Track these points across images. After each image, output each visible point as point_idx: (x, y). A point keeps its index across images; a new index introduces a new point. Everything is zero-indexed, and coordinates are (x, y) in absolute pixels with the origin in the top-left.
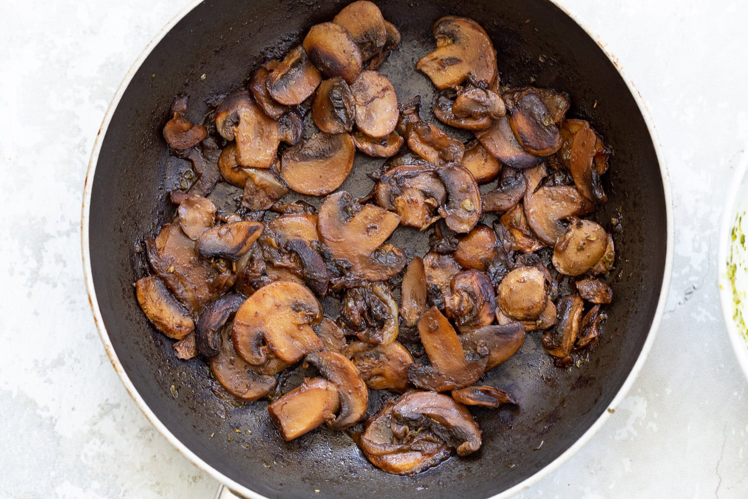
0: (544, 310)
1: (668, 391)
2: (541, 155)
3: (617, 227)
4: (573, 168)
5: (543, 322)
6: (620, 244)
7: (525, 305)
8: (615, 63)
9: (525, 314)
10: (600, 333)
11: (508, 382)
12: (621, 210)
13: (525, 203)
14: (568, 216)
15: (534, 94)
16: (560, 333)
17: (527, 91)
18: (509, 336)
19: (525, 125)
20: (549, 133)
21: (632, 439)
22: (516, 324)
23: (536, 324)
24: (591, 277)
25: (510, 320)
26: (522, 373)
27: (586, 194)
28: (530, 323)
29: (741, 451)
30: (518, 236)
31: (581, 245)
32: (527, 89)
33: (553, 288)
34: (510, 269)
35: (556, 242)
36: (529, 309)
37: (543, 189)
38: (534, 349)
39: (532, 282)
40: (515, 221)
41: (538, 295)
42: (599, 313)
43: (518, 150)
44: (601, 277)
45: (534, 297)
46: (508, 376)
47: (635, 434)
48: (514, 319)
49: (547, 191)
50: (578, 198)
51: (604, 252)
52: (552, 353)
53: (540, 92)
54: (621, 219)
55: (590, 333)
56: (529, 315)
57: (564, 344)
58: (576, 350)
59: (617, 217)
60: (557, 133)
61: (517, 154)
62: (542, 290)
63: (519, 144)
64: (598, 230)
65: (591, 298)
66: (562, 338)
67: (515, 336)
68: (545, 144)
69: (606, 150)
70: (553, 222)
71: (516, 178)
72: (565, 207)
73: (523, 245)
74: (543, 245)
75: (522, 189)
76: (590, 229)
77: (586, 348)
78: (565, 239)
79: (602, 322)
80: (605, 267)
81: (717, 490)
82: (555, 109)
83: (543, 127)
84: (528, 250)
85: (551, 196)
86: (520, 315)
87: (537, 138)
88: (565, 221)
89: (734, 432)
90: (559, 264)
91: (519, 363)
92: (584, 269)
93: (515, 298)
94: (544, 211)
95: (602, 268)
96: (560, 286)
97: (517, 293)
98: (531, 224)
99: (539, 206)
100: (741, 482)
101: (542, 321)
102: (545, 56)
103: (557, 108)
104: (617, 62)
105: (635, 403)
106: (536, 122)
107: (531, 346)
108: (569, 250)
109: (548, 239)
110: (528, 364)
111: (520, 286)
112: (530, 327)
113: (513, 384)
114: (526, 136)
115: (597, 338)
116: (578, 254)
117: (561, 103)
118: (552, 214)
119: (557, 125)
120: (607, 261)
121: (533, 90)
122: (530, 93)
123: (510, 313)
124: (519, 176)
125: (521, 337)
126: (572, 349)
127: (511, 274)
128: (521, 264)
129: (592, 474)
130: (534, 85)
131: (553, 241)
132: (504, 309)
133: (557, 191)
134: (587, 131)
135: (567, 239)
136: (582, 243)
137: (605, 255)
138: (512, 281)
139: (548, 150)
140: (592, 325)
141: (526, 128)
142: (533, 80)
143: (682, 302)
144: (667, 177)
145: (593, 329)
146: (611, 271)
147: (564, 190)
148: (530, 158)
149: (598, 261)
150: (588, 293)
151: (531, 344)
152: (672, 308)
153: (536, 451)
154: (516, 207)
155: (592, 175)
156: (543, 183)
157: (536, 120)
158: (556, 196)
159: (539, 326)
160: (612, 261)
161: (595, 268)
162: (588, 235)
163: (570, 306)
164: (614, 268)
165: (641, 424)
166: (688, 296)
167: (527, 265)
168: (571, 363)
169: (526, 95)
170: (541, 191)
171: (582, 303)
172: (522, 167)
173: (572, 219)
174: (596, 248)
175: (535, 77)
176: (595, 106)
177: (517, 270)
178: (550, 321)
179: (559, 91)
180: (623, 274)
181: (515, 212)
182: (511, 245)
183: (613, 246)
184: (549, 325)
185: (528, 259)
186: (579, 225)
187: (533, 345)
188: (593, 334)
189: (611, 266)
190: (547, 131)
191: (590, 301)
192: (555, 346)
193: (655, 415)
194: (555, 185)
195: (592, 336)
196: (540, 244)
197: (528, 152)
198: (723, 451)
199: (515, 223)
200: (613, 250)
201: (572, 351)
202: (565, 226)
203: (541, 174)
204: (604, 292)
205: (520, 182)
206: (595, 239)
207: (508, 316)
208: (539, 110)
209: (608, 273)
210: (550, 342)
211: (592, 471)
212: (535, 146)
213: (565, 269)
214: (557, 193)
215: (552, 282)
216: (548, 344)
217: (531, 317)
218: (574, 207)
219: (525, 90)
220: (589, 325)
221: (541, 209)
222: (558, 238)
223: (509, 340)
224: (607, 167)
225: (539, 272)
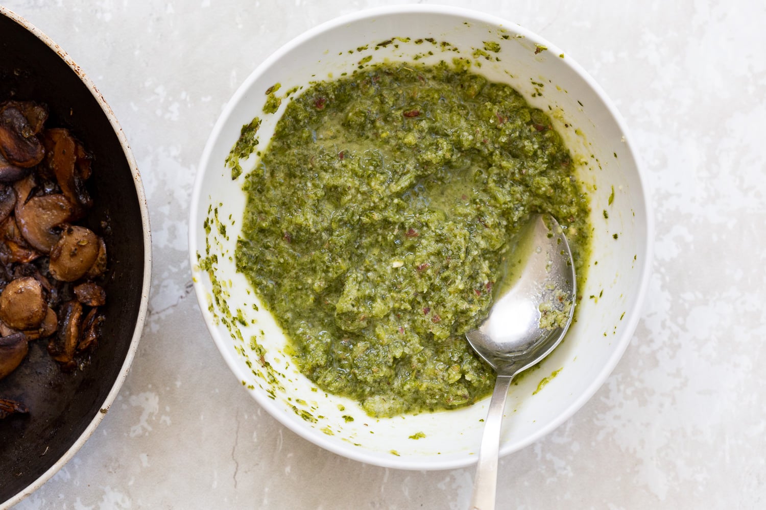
0: (45, 318)
1: (178, 384)
2: (25, 166)
3: (107, 230)
4: (58, 176)
5: (45, 331)
6: (111, 245)
7: (25, 314)
8: (76, 71)
9: (26, 324)
10: (98, 336)
11: (18, 392)
12: (108, 213)
13: (17, 215)
14: (59, 223)
15: (13, 107)
16: (62, 338)
17: (7, 105)
18: (12, 347)
19: (8, 139)
20: (30, 144)
21: (147, 434)
22: (18, 335)
23: (39, 333)
24: (89, 281)
25: (13, 331)
26: (32, 382)
27: (72, 200)
28: (33, 332)
29: (255, 434)
30: (14, 248)
31: (73, 251)
32: (7, 103)
33: (53, 296)
34: (9, 281)
35: (50, 249)
36: (28, 319)
37: (33, 199)
38: (41, 357)
39: (29, 291)
40: (9, 233)
41: (36, 305)
42: (96, 315)
43: (4, 164)
44: (97, 280)
45: (33, 307)
46: (18, 386)
47: (150, 429)
48: (17, 329)
49: (37, 201)
50: (66, 205)
51: (97, 255)
52: (57, 359)
53: (21, 105)
54: (109, 222)
55: (89, 336)
56: (29, 325)
57: (67, 349)
58: (78, 354)
59: (106, 220)
60: (38, 144)
61: (3, 168)
62: (40, 299)
63: (5, 158)
64: (88, 234)
65: (88, 302)
66: (64, 344)
67: (18, 347)
68: (28, 156)
69: (88, 156)
70: (45, 231)
71: (5, 192)
72: (56, 215)
73: (19, 256)
74: (38, 254)
75: (12, 202)
76: (81, 235)
77: (88, 350)
78: (58, 246)
79: (100, 324)
80: (100, 270)
81: (235, 475)
82: (35, 119)
83: (24, 139)
84: (25, 261)
85: (41, 205)
86: (21, 325)
87: (20, 151)
88: (57, 229)
89: (246, 417)
90: (55, 271)
91: (27, 372)
92: (80, 273)
93: (15, 309)
94: (36, 221)
95: (97, 271)
96: (59, 292)
97: (15, 304)
98: (24, 235)
99: (31, 217)
100: (257, 464)
101: (44, 329)
102: (19, 70)
103: (37, 119)
104: (79, 70)
105: (147, 399)
106: (18, 135)
107: (38, 354)
108: (63, 257)
109: (42, 247)
110: (36, 372)
111: (18, 297)
112: (34, 336)
113: (23, 394)
114: (9, 149)
115: (95, 341)
116: (72, 260)
117: (40, 113)
118: (44, 223)
119: (38, 136)
120: (100, 264)
121: (13, 103)
122: (10, 107)
123: (12, 325)
124: (8, 189)
125: (24, 347)
126: (75, 353)
127: (9, 286)
128: (19, 275)
129: (110, 472)
130: (15, 98)
131: (48, 249)
132: (6, 321)
133: (46, 200)
134: (66, 139)
135: (60, 246)
136: (73, 248)
137: (98, 259)
138: (10, 293)
139: (31, 162)
140: (90, 328)
141: (9, 141)
142: (13, 93)
143: (184, 295)
144: (138, 177)
145: (92, 331)
146: (106, 273)
147: (53, 198)
148: (16, 171)
149: (92, 265)
150: (85, 297)
151: (38, 352)
152: (175, 303)
153: (42, 457)
154: (8, 220)
155: (74, 182)
156: (33, 194)
157: (17, 133)
158: (46, 205)
159: (42, 333)
160: (105, 263)
161: (91, 272)
162: (79, 240)
163: (70, 311)
164: (108, 270)
165: (154, 418)
166: (189, 289)
167: (25, 275)
168: (75, 367)
169: (6, 110)
170: (31, 202)
171: (80, 307)
172: (9, 180)
173: (64, 226)
174: (89, 251)
175: (14, 91)
176: (71, 114)
177: (15, 281)
178: (51, 328)
179: (38, 103)
180: (115, 275)
181: (7, 225)
182: (8, 257)
183: (105, 249)
184: (51, 332)
185: (25, 270)
186: (70, 232)
187: (40, 353)
188: (92, 336)
189: (105, 268)
190: (28, 142)
191: (87, 304)
192: (59, 352)
193: (168, 409)
194: (45, 194)
195: (91, 339)
196: (36, 253)
197: (13, 165)
198: (237, 437)
199: (9, 235)
200: (105, 252)
201: (75, 356)
202: (58, 234)
203: (31, 186)
204: (99, 295)
205: (9, 196)
206: (86, 243)
207: (10, 328)
208: (20, 123)
209: (104, 275)
210: (54, 349)
211: (111, 470)
212: (18, 159)
213: (61, 276)
214: (47, 202)
215: (51, 289)
216: (52, 351)
217: (33, 325)
218: (65, 214)
219: (5, 105)
220: (88, 329)
221: (33, 219)
222: (52, 247)
223: (12, 351)
224: (90, 172)
225: (35, 281)
